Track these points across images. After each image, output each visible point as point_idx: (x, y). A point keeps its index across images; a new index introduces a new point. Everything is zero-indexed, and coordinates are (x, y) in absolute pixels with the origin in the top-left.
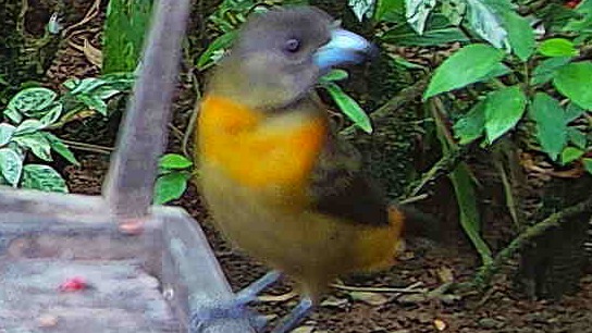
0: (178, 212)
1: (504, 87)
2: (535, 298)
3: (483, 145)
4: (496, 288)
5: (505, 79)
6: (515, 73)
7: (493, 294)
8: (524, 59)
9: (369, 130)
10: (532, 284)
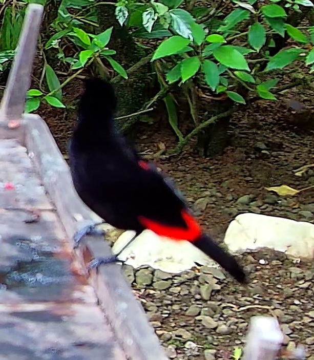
0: (36, 116)
1: (189, 57)
2: (204, 157)
3: (179, 85)
4: (185, 152)
5: (190, 54)
6: (194, 51)
7: (184, 155)
8: (200, 44)
9: (127, 78)
10: (203, 150)
